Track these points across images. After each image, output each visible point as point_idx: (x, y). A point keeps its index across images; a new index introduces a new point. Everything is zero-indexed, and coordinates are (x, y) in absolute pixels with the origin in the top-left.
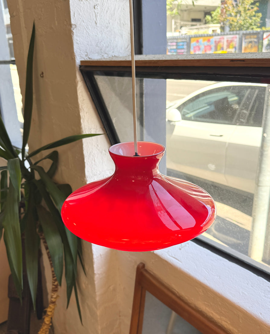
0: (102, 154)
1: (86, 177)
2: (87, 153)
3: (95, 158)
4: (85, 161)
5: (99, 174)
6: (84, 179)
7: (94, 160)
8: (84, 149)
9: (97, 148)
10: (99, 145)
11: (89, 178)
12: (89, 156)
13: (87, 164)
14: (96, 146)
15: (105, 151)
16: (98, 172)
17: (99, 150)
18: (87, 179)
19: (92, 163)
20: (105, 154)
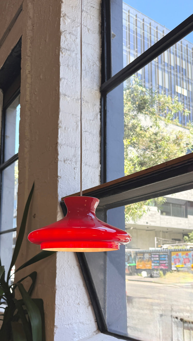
0: (71, 268)
1: (56, 286)
2: (59, 266)
3: (65, 271)
4: (57, 272)
5: (67, 286)
6: (54, 288)
7: (64, 272)
8: (57, 262)
9: (67, 263)
10: (69, 261)
11: (59, 287)
12: (60, 268)
13: (58, 275)
14: (67, 261)
15: (74, 267)
16: (66, 284)
17: (69, 265)
18: (57, 288)
19: (62, 275)
20: (74, 270)
